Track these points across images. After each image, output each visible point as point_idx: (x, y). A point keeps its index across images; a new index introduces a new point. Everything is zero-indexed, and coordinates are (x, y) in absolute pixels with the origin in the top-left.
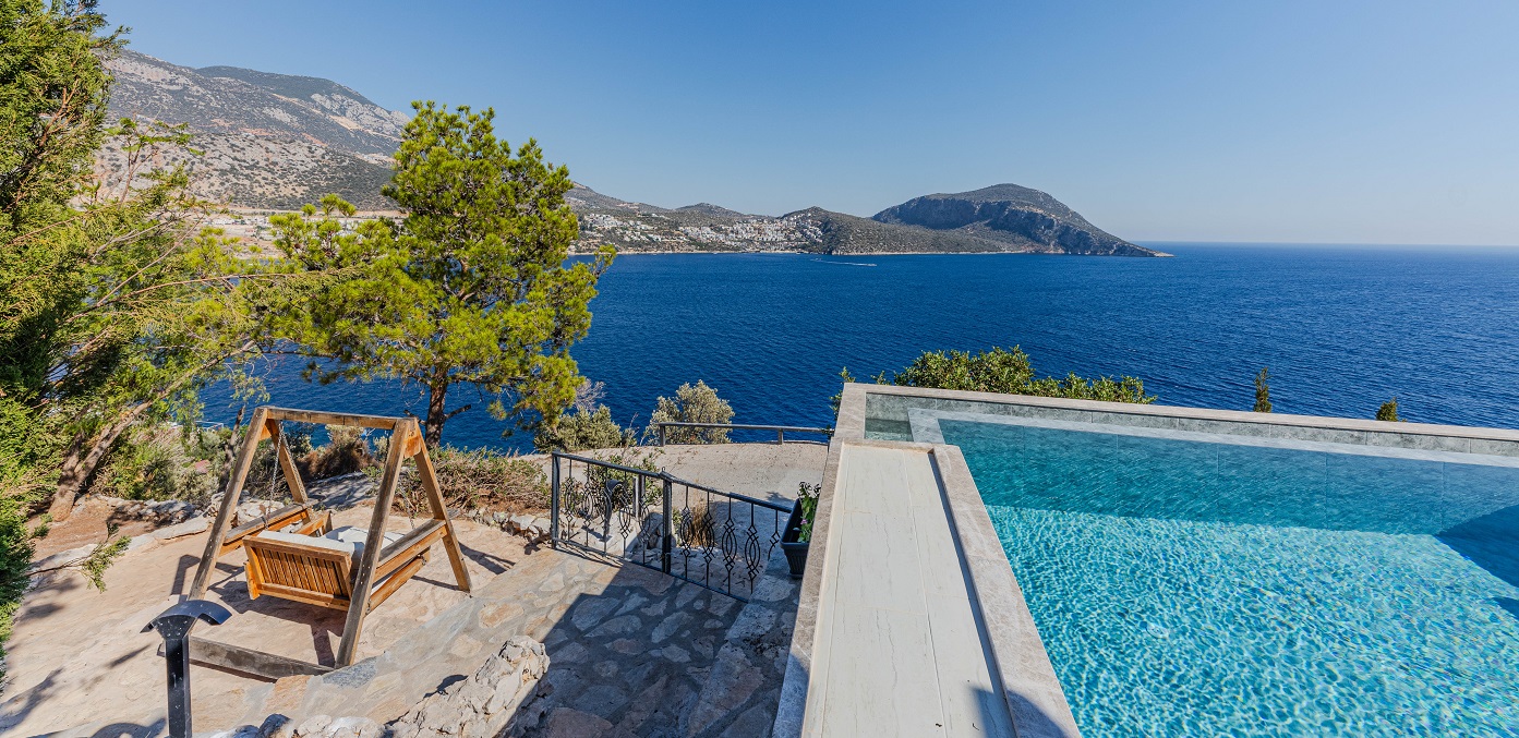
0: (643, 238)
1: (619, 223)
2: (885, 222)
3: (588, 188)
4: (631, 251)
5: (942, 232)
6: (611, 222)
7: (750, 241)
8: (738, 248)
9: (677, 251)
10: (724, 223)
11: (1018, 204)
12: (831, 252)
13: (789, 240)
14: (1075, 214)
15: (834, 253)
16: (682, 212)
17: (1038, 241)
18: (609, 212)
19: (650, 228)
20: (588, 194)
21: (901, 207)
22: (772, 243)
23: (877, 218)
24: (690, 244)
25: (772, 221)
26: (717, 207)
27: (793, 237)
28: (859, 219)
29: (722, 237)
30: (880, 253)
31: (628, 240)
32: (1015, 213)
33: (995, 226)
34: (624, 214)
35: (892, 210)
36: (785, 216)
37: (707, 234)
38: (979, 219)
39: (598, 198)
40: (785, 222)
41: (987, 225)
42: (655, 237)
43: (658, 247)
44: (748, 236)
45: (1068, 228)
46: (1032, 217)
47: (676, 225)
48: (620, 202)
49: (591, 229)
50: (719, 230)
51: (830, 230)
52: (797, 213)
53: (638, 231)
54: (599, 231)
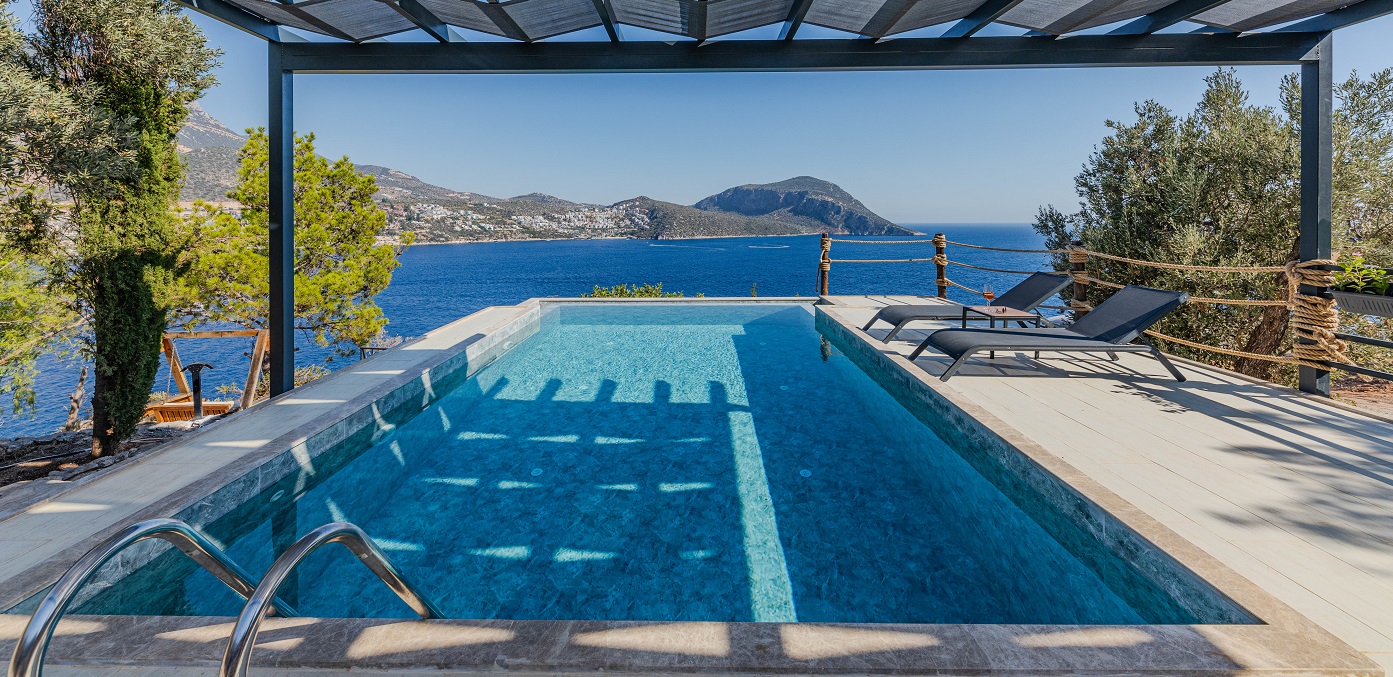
0: (475, 227)
1: (449, 213)
2: (705, 209)
3: (413, 178)
4: (462, 241)
5: (753, 218)
6: (439, 212)
7: (582, 228)
8: (570, 236)
9: (510, 239)
10: (557, 212)
11: (814, 193)
12: (657, 237)
13: (619, 227)
14: (857, 202)
15: (660, 238)
16: (515, 202)
17: (829, 225)
18: (438, 202)
19: (482, 217)
20: (414, 184)
21: (719, 196)
22: (603, 230)
23: (698, 206)
24: (523, 233)
25: (602, 209)
26: (550, 197)
27: (622, 224)
28: (682, 207)
29: (554, 225)
30: (701, 237)
31: (459, 229)
32: (811, 201)
33: (796, 212)
34: (454, 203)
35: (711, 199)
36: (615, 205)
37: (540, 222)
38: (783, 206)
39: (425, 188)
40: (615, 210)
41: (790, 211)
42: (487, 226)
43: (490, 236)
44: (580, 224)
45: (851, 214)
46: (824, 204)
47: (509, 215)
48: (450, 191)
49: (418, 219)
50: (552, 219)
51: (656, 217)
52: (626, 202)
53: (470, 220)
54: (427, 221)
